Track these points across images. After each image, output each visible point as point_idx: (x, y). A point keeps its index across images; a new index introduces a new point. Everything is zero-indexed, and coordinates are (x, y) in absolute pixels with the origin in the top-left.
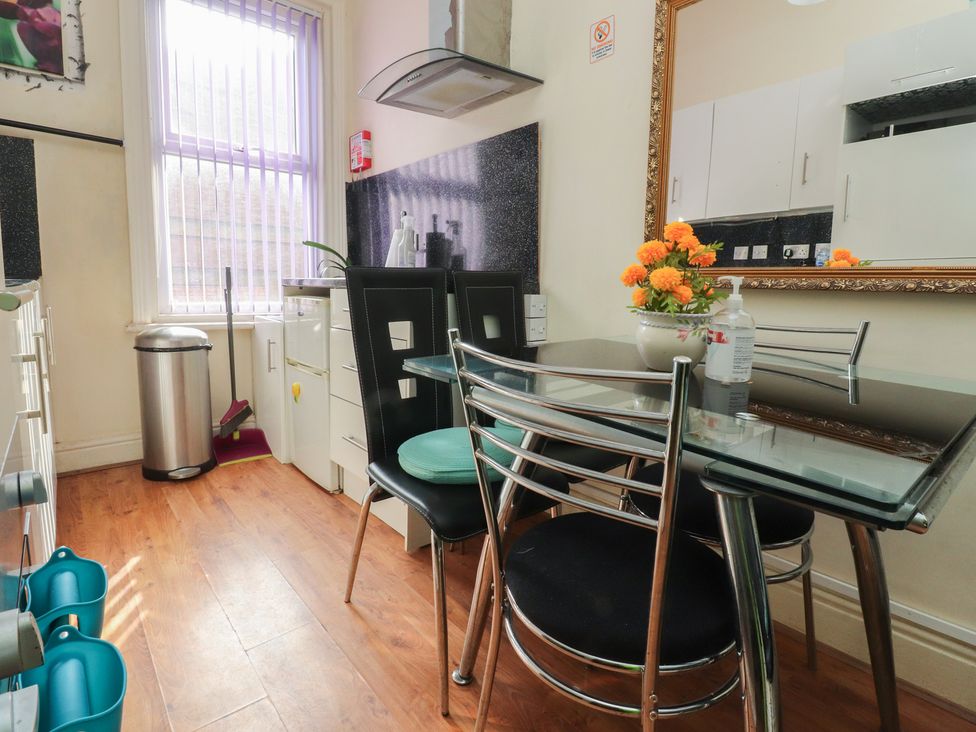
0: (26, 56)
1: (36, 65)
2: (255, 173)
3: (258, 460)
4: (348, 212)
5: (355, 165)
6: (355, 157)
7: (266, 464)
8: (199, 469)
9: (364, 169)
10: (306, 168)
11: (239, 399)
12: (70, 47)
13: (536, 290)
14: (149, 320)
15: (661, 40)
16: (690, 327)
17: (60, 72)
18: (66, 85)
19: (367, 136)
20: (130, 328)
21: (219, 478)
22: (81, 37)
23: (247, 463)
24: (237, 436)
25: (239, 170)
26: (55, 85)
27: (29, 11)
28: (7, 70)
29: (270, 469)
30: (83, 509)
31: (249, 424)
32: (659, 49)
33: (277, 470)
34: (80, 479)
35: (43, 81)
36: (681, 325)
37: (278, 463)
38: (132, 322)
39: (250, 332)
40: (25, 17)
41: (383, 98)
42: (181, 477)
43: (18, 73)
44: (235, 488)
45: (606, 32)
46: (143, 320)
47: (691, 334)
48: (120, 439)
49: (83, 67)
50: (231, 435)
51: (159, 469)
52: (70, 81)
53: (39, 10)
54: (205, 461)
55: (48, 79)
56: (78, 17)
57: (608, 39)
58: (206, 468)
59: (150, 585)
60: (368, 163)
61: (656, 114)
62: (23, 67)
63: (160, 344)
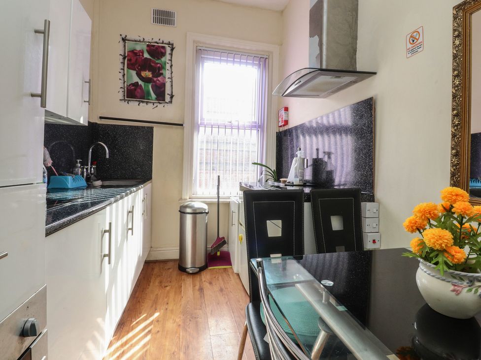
0: (153, 96)
1: (156, 99)
2: (235, 131)
3: (225, 269)
4: (277, 146)
5: (280, 124)
6: (280, 120)
7: (228, 271)
8: (198, 269)
9: (284, 125)
10: (259, 127)
11: (221, 236)
12: (168, 90)
13: (372, 199)
14: (188, 198)
15: (458, 36)
16: (465, 283)
17: (164, 100)
18: (166, 105)
19: (286, 109)
20: (180, 201)
21: (206, 276)
22: (172, 86)
23: (219, 269)
24: (219, 254)
25: (228, 131)
26: (162, 105)
27: (155, 79)
28: (147, 102)
29: (229, 274)
30: (151, 281)
31: (225, 248)
32: (457, 42)
33: (231, 276)
34: (157, 264)
35: (158, 105)
36: (455, 281)
37: (233, 272)
38: (181, 199)
39: (228, 205)
40: (154, 82)
41: (285, 94)
42: (191, 272)
43: (151, 102)
44: (210, 283)
45: (417, 37)
46: (186, 198)
47: (466, 290)
48: (174, 248)
49: (172, 97)
50: (216, 253)
51: (184, 266)
52: (167, 103)
53: (159, 78)
54: (202, 265)
55: (160, 103)
56: (171, 78)
57: (418, 42)
58: (202, 269)
59: (158, 331)
60: (286, 122)
61: (457, 86)
62: (152, 100)
63: (188, 210)
